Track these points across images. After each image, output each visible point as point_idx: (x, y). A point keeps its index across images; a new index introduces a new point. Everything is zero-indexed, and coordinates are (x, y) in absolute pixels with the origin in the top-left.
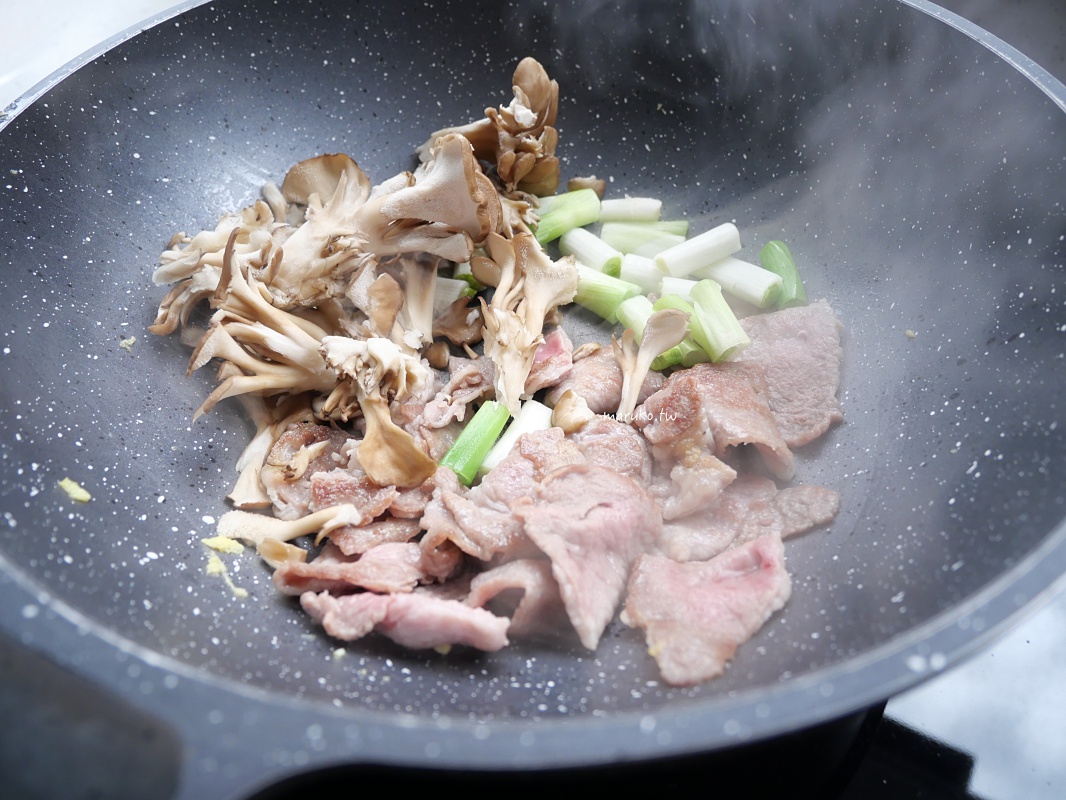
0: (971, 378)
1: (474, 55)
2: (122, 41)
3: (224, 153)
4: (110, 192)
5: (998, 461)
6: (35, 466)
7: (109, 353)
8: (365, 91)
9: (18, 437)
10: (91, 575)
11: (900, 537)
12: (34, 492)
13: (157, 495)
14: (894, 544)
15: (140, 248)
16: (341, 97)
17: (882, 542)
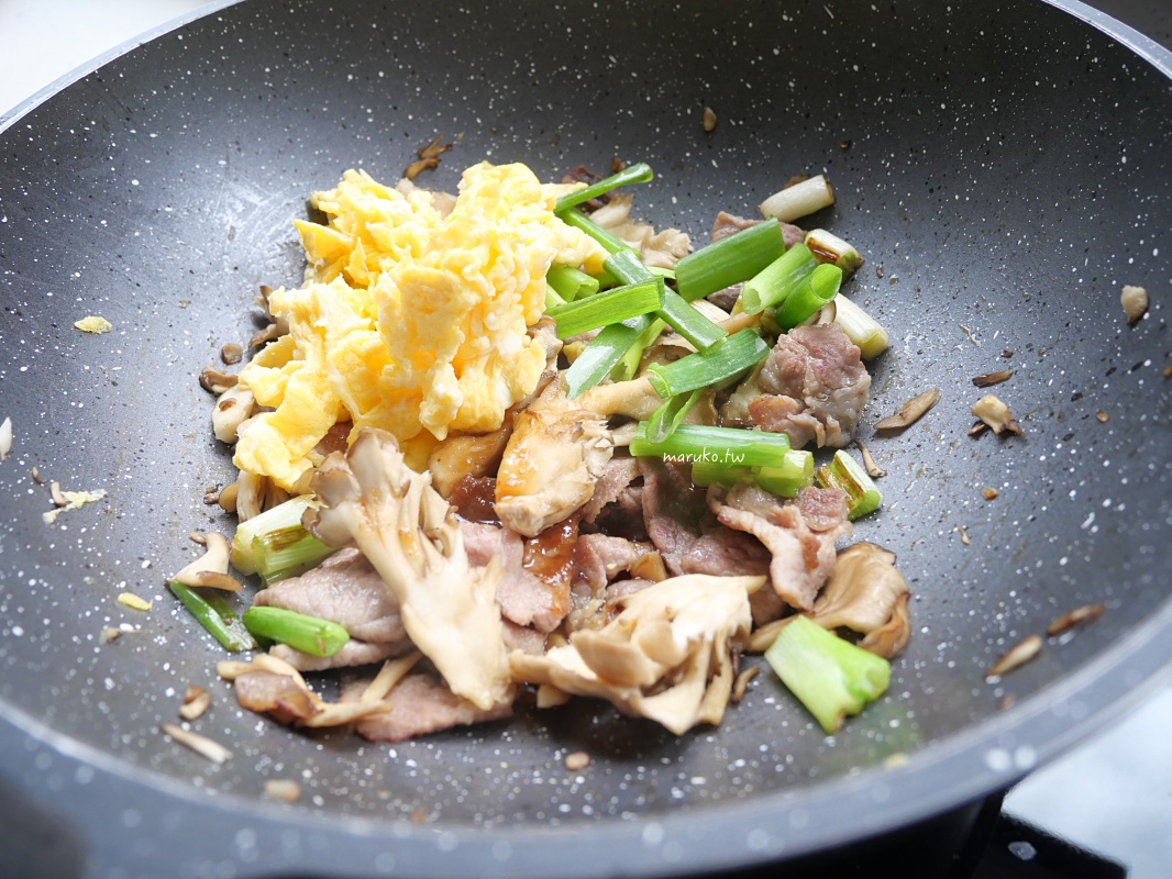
0: (1087, 416)
1: (518, 65)
2: (117, 55)
3: (236, 180)
4: (104, 222)
5: (1119, 512)
7: (98, 401)
8: (395, 108)
10: (44, 649)
11: (1001, 604)
13: (142, 559)
14: (994, 612)
15: (138, 285)
16: (369, 115)
17: (980, 611)
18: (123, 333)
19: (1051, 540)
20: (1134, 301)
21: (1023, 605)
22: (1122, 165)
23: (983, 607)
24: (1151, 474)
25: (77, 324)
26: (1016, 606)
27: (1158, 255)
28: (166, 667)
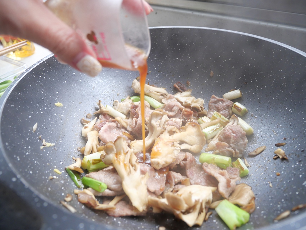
1: (166, 57)
4: (65, 81)
6: (29, 147)
7: (57, 122)
9: (27, 139)
10: (36, 178)
11: (279, 203)
12: (27, 154)
14: (277, 205)
15: (70, 97)
18: (65, 107)
19: (294, 187)
21: (286, 204)
23: (274, 203)
25: (55, 104)
28: (63, 188)
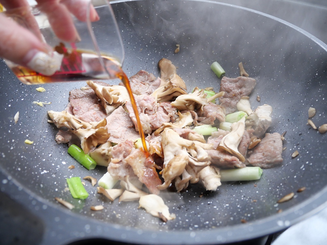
0: (303, 140)
5: (310, 165)
6: (13, 141)
9: (9, 131)
10: (26, 175)
11: (278, 187)
12: (12, 148)
13: (49, 154)
14: (276, 189)
18: (48, 93)
19: (292, 171)
20: (312, 111)
21: (284, 187)
22: (316, 75)
23: (273, 187)
24: (319, 156)
25: (37, 89)
26: (282, 187)
27: (324, 100)
28: (55, 183)
